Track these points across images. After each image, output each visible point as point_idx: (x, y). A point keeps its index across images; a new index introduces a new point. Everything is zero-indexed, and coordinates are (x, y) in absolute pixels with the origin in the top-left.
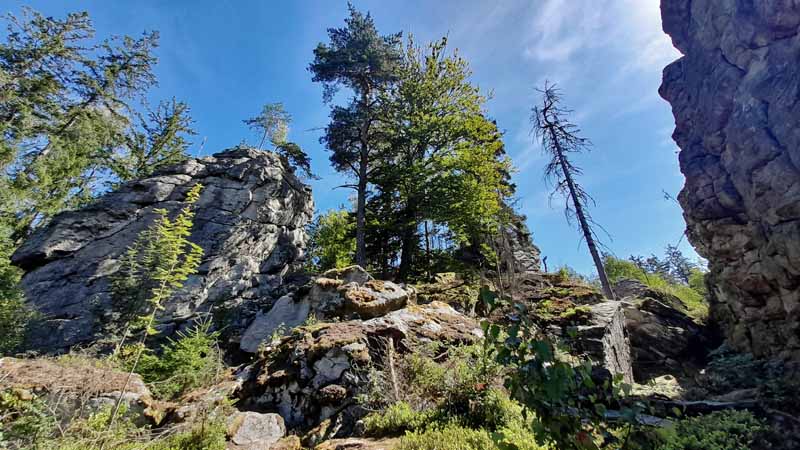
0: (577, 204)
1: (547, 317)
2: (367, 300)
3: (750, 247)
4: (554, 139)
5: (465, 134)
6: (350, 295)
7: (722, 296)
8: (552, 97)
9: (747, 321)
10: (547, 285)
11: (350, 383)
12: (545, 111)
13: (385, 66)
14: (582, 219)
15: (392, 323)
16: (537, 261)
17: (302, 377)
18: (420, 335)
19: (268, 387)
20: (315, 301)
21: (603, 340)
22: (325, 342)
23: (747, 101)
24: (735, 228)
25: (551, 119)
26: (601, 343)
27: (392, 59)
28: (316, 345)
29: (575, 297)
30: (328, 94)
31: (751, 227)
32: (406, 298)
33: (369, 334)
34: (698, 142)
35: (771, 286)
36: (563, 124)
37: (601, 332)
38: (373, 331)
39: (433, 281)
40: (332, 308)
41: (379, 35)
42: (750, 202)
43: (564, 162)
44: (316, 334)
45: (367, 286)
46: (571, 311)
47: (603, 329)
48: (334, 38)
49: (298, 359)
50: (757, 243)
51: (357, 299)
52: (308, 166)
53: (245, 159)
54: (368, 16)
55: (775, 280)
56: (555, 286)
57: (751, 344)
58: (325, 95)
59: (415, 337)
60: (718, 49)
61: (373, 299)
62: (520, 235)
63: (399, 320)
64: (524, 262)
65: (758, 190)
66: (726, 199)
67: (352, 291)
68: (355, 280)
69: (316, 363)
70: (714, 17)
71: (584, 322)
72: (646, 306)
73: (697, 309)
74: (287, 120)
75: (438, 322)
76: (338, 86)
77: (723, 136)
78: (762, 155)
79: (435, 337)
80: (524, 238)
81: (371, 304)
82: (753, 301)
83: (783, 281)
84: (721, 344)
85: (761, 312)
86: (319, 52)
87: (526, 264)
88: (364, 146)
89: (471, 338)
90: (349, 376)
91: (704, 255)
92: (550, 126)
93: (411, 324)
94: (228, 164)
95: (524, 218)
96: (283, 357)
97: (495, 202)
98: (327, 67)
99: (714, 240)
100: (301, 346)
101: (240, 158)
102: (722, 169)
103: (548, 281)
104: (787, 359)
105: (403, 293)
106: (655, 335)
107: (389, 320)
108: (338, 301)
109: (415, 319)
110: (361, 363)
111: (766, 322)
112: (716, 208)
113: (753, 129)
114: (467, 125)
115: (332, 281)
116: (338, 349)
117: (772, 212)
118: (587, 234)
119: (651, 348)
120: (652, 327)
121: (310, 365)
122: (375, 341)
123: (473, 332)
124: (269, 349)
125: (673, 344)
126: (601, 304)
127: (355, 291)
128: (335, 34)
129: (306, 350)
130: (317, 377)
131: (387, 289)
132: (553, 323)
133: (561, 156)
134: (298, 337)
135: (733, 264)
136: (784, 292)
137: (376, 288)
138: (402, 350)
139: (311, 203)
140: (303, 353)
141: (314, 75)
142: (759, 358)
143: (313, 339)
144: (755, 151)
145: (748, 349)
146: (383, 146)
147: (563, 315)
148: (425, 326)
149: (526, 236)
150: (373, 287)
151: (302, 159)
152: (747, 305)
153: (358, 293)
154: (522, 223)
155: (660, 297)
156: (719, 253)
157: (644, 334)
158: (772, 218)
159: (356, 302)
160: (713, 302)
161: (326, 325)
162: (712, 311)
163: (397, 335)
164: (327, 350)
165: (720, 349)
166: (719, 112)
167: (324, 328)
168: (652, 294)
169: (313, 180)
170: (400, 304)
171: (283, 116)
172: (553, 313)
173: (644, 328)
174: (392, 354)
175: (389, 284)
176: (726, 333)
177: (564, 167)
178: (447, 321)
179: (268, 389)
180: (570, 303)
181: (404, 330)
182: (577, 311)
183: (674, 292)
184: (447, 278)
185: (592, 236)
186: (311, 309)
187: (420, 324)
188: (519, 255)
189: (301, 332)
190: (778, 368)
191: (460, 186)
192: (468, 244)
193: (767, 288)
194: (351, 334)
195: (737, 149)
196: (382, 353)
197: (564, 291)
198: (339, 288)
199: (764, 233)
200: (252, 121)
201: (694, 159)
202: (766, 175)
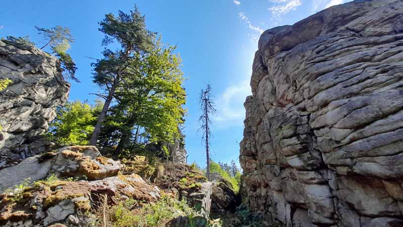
0: (207, 137)
1: (183, 187)
2: (95, 168)
3: (256, 169)
4: (206, 106)
5: (172, 92)
6: (84, 164)
7: (244, 185)
8: (210, 88)
9: (250, 196)
10: (186, 170)
11: (72, 223)
12: (206, 92)
13: (144, 44)
14: (207, 143)
15: (108, 185)
16: (184, 157)
17: (37, 217)
18: (122, 194)
19: (9, 221)
20: (56, 165)
21: (202, 200)
22: (61, 195)
23: (266, 121)
24: (253, 161)
25: (207, 98)
26: (202, 202)
27: (149, 43)
28: (53, 196)
29: (196, 179)
30: (105, 42)
31: (258, 162)
32: (118, 170)
33: (92, 192)
34: (250, 127)
35: (259, 185)
36: (211, 101)
37: (202, 196)
38: (96, 190)
39: (133, 159)
40: (68, 171)
41: (146, 28)
42: (260, 154)
43: (207, 117)
44: (53, 189)
45: (97, 160)
46: (193, 185)
47: (204, 195)
48: (121, 16)
49: (36, 205)
50: (258, 168)
51: (88, 167)
52: (74, 72)
53: (28, 52)
54: (144, 17)
55: (260, 183)
56: (189, 171)
57: (249, 206)
58: (104, 40)
59: (119, 194)
60: (263, 100)
61: (98, 169)
62: (181, 143)
63: (112, 183)
64: (179, 157)
65: (263, 151)
66: (253, 150)
67: (86, 162)
68: (89, 155)
69: (49, 209)
70: (264, 90)
71: (197, 191)
72: (220, 186)
73: (236, 189)
74: (70, 40)
75: (133, 187)
76: (114, 40)
77: (257, 128)
78: (266, 140)
79: (130, 195)
80: (182, 146)
81: (97, 171)
82: (253, 189)
83: (263, 184)
84: (240, 205)
85: (254, 193)
86: (109, 17)
87: (180, 158)
88: (118, 77)
89: (149, 197)
90: (72, 218)
91: (243, 168)
92: (206, 100)
93: (118, 187)
94: (12, 50)
95: (185, 136)
96: (24, 202)
97: (176, 128)
98: (111, 27)
99: (247, 163)
100: (40, 196)
101: (24, 50)
102: (254, 139)
103: (187, 169)
104: (260, 214)
105: (118, 167)
106: (220, 198)
107: (105, 183)
108: (74, 166)
109: (121, 183)
110: (84, 210)
111: (255, 198)
112: (250, 152)
113: (265, 131)
114: (174, 88)
115: (74, 153)
116: (69, 200)
117: (264, 159)
118: (207, 150)
119: (218, 204)
120: (220, 195)
121: (45, 209)
122: (95, 196)
123: (150, 193)
124: (11, 194)
125: (225, 203)
126: (205, 183)
127: (88, 162)
128: (122, 15)
129: (44, 199)
130: (47, 218)
131: (109, 163)
132: (185, 190)
133: (206, 114)
134: (37, 189)
135: (250, 174)
136: (262, 188)
137: (102, 162)
138: (111, 203)
139: (67, 94)
140: (41, 201)
141: (101, 28)
142: (251, 212)
143: (51, 192)
144: (264, 138)
145: (248, 208)
146: (129, 81)
147: (190, 186)
148: (125, 189)
149: (183, 145)
150: (100, 161)
151: (71, 67)
152: (251, 190)
153: (89, 163)
154: (183, 138)
155: (226, 182)
156: (247, 169)
157: (216, 198)
158: (264, 162)
159: (87, 169)
160: (241, 187)
161: (63, 182)
162: (240, 190)
163: (110, 193)
164: (60, 201)
165: (239, 207)
166: (258, 120)
167: (60, 185)
168: (223, 181)
169: (74, 81)
170: (114, 173)
171: (68, 37)
172: (186, 185)
173: (217, 195)
174: (105, 205)
175: (111, 160)
176: (243, 200)
177: (206, 119)
178: (138, 186)
179: (9, 222)
180: (194, 181)
181: (113, 190)
182: (196, 185)
183: (230, 181)
184: (140, 159)
185: (209, 152)
186: (51, 169)
187: (124, 187)
188: (178, 153)
189: (42, 185)
190: (256, 218)
191: (162, 116)
192: (156, 143)
193: (258, 185)
194: (80, 191)
195: (260, 135)
196: (99, 204)
197: (192, 175)
198: (78, 159)
199: (261, 166)
200: (42, 30)
201: (248, 132)
202: (266, 147)
